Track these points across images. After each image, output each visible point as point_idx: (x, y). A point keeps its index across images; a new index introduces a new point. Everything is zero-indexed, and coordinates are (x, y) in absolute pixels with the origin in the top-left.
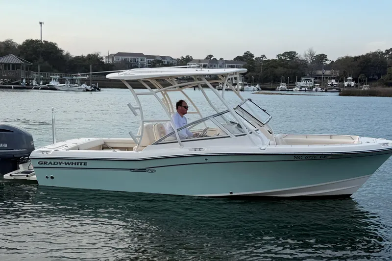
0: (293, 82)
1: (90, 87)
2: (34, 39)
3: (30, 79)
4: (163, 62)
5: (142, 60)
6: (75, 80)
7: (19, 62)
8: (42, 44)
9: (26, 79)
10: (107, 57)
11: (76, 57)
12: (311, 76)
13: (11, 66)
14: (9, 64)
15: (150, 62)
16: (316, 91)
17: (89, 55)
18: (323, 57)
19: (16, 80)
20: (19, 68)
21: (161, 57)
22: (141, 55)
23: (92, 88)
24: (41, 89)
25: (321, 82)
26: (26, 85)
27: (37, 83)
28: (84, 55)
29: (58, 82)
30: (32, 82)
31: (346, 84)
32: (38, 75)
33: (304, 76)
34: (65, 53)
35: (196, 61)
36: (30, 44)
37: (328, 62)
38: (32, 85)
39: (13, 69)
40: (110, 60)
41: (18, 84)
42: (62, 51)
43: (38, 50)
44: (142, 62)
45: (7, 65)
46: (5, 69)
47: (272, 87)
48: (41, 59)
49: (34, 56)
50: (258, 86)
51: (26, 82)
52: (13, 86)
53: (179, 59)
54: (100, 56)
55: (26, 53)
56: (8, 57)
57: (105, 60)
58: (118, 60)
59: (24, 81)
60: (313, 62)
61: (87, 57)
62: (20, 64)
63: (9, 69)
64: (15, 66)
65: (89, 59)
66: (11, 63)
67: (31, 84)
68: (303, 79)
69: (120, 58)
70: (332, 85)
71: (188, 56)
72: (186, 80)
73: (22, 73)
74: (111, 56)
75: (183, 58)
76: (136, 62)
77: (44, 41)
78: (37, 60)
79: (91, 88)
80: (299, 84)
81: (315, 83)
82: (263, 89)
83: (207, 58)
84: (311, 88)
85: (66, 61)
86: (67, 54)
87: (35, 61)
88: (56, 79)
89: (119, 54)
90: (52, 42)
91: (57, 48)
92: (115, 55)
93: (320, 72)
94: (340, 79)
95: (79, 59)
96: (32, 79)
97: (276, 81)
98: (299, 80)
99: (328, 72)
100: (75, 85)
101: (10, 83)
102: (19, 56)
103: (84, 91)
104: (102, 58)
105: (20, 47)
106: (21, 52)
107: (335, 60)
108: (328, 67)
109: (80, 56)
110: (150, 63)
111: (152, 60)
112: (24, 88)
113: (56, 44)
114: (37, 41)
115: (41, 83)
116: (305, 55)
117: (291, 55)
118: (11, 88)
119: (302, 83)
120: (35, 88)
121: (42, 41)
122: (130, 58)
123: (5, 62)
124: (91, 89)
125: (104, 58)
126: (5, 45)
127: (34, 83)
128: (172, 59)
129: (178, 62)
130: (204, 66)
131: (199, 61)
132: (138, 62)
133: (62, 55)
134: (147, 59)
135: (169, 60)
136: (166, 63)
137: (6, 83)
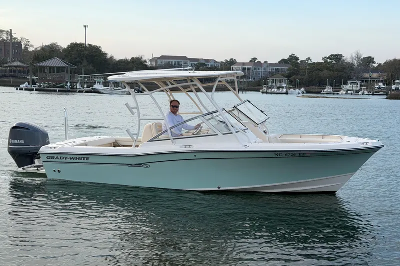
0: (339, 86)
1: (133, 90)
2: (78, 42)
3: (75, 82)
4: (206, 65)
5: (185, 63)
6: (119, 83)
7: (64, 66)
8: (86, 47)
9: (70, 82)
10: (151, 60)
12: (357, 78)
14: (53, 67)
15: (193, 65)
16: (363, 94)
17: (133, 58)
18: (370, 60)
19: (60, 84)
20: (64, 71)
21: (205, 60)
22: (185, 58)
23: (136, 91)
24: (85, 92)
25: (368, 85)
26: (71, 88)
27: (81, 87)
28: (127, 58)
29: (103, 86)
30: (76, 85)
31: (393, 87)
32: (82, 78)
33: (350, 79)
34: (108, 57)
35: (240, 64)
36: (74, 47)
37: (375, 65)
38: (76, 88)
39: (58, 72)
40: (154, 64)
41: (62, 87)
42: (106, 54)
43: (82, 53)
44: (186, 65)
45: (51, 68)
46: (50, 72)
47: (317, 90)
48: (85, 62)
49: (78, 59)
50: (302, 89)
51: (70, 85)
52: (57, 89)
53: (223, 62)
54: (143, 59)
55: (71, 56)
56: (53, 60)
57: (148, 63)
58: (162, 63)
59: (69, 84)
60: (360, 65)
61: (131, 60)
62: (65, 67)
63: (54, 72)
64: (60, 69)
65: (133, 62)
66: (55, 67)
67: (75, 87)
68: (349, 82)
69: (164, 61)
70: (379, 88)
71: (231, 59)
73: (67, 76)
74: (154, 60)
75: (227, 61)
76: (179, 65)
77: (88, 44)
78: (81, 63)
80: (345, 87)
81: (361, 86)
82: (308, 92)
83: (251, 61)
84: (357, 91)
85: (110, 64)
86: (111, 58)
88: (100, 83)
89: (163, 57)
90: (96, 45)
91: (101, 51)
92: (159, 58)
93: (367, 75)
94: (388, 83)
95: (121, 61)
96: (76, 83)
97: (322, 84)
98: (346, 83)
99: (375, 75)
100: (119, 88)
101: (54, 86)
102: (63, 59)
103: (127, 94)
104: (145, 61)
105: (64, 50)
106: (65, 56)
107: (382, 63)
108: (375, 70)
109: (123, 59)
111: (196, 63)
112: (69, 91)
113: (100, 47)
114: (81, 45)
115: (85, 86)
116: (352, 58)
117: (337, 57)
118: (55, 91)
119: (349, 87)
120: (79, 92)
121: (87, 44)
122: (173, 62)
123: (50, 65)
125: (148, 61)
126: (51, 48)
127: (78, 86)
128: (215, 62)
129: (221, 65)
130: (249, 69)
131: (244, 64)
132: (181, 65)
133: (106, 58)
134: (191, 62)
135: (212, 63)
136: (210, 66)
137: (50, 86)
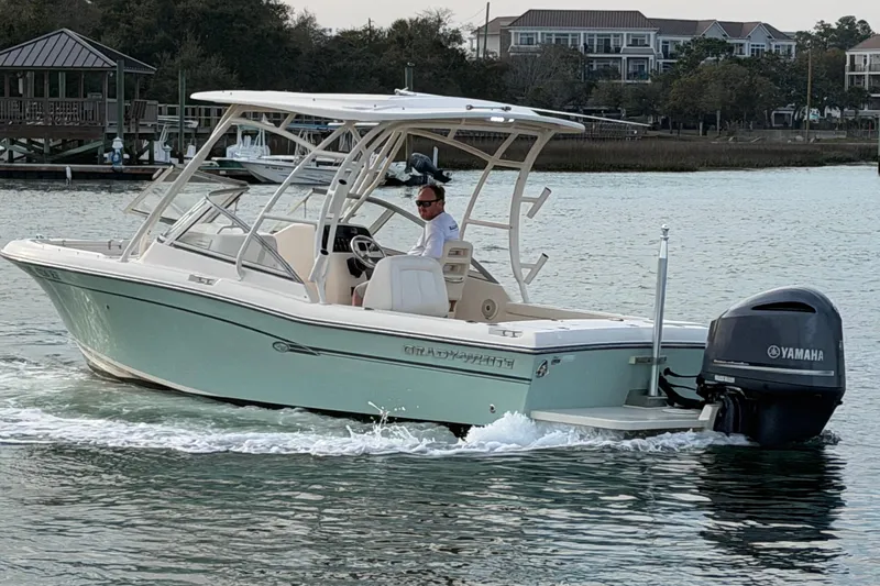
1: (403, 165)
3: (143, 136)
4: (731, 49)
5: (635, 43)
7: (99, 64)
9: (127, 137)
10: (481, 33)
11: (344, 33)
13: (62, 79)
14: (53, 72)
15: (671, 49)
17: (400, 25)
19: (81, 144)
20: (97, 89)
21: (725, 25)
22: (633, 18)
23: (415, 172)
26: (127, 162)
27: (173, 155)
28: (376, 26)
29: (265, 148)
30: (150, 148)
32: (176, 118)
34: (293, 20)
38: (151, 161)
39: (71, 93)
40: (494, 47)
41: (91, 157)
42: (282, 8)
44: (637, 52)
45: (44, 77)
46: (39, 93)
48: (190, 50)
49: (162, 34)
51: (126, 150)
52: (68, 168)
53: (807, 35)
54: (450, 25)
55: (128, 22)
56: (53, 40)
57: (468, 46)
58: (530, 42)
59: (118, 144)
61: (391, 33)
62: (101, 72)
63: (54, 94)
64: (79, 81)
65: (400, 40)
66: (62, 69)
67: (145, 156)
69: (539, 34)
71: (848, 21)
72: (841, 127)
73: (111, 109)
74: (497, 29)
75: (827, 30)
76: (607, 50)
78: (173, 51)
79: (408, 170)
85: (297, 52)
86: (305, 23)
87: (166, 55)
88: (253, 135)
89: (534, 17)
92: (516, 22)
95: (348, 40)
96: (152, 138)
101: (55, 155)
102: (97, 35)
104: (456, 37)
110: (672, 56)
111: (683, 40)
112: (117, 176)
118: (61, 175)
122: (581, 36)
123: (39, 63)
124: (405, 177)
125: (466, 35)
127: (161, 152)
128: (773, 33)
129: (800, 47)
132: (618, 50)
133: (281, 28)
134: (661, 38)
135: (760, 41)
136: (747, 54)
137: (39, 156)
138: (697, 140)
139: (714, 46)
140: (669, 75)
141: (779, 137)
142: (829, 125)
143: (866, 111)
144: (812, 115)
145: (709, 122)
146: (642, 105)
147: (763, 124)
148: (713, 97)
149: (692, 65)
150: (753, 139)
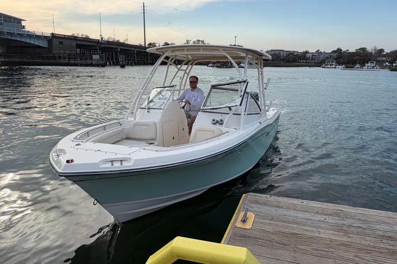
0: (364, 64)
4: (293, 54)
12: (374, 60)
16: (376, 68)
18: (382, 50)
21: (293, 51)
22: (283, 51)
25: (381, 64)
31: (394, 65)
33: (370, 61)
35: (311, 53)
37: (384, 53)
41: (227, 65)
44: (283, 54)
47: (352, 66)
50: (344, 66)
53: (302, 52)
60: (376, 53)
68: (369, 62)
69: (273, 52)
70: (386, 65)
71: (307, 51)
74: (267, 52)
75: (304, 52)
80: (367, 65)
81: (376, 64)
82: (346, 67)
83: (316, 52)
84: (374, 67)
89: (272, 50)
93: (380, 59)
94: (391, 62)
97: (355, 63)
98: (367, 63)
99: (384, 59)
101: (223, 65)
107: (389, 52)
108: (384, 56)
110: (287, 55)
111: (288, 53)
112: (229, 67)
116: (372, 50)
117: (364, 49)
119: (369, 64)
129: (301, 54)
130: (315, 56)
131: (313, 53)
132: (281, 54)
134: (286, 53)
136: (295, 54)
137: (221, 65)
138: (288, 64)
139: (291, 54)
140: (286, 57)
141: (298, 64)
142: (304, 62)
143: (308, 61)
144: (302, 61)
145: (290, 62)
146: (283, 60)
147: (296, 62)
148: (291, 60)
149: (289, 56)
150: (296, 64)
